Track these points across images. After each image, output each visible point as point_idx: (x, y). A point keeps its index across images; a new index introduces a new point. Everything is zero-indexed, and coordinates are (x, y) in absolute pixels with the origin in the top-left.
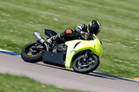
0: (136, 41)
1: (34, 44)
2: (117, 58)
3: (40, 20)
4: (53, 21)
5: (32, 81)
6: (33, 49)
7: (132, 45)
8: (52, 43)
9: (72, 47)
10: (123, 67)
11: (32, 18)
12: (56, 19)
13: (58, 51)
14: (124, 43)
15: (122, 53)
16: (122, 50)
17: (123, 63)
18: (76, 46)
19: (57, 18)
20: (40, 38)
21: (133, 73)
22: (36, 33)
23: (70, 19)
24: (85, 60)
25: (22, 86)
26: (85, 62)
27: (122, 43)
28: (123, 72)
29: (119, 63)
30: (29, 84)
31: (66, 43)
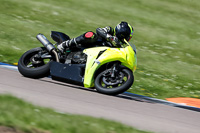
0: (170, 45)
1: (37, 52)
2: (143, 70)
3: (33, 14)
4: (51, 16)
5: (20, 102)
6: (36, 59)
7: (165, 51)
8: (65, 50)
9: (94, 57)
10: (152, 83)
11: (19, 11)
12: (56, 13)
13: (72, 62)
14: (154, 49)
15: (150, 62)
16: (150, 58)
17: (152, 76)
18: (99, 55)
19: (57, 11)
20: (46, 43)
21: (166, 92)
22: (39, 36)
23: (75, 12)
24: (113, 75)
25: (6, 109)
26: (113, 78)
27: (151, 48)
28: (152, 90)
29: (145, 77)
30: (16, 108)
31: (84, 51)
